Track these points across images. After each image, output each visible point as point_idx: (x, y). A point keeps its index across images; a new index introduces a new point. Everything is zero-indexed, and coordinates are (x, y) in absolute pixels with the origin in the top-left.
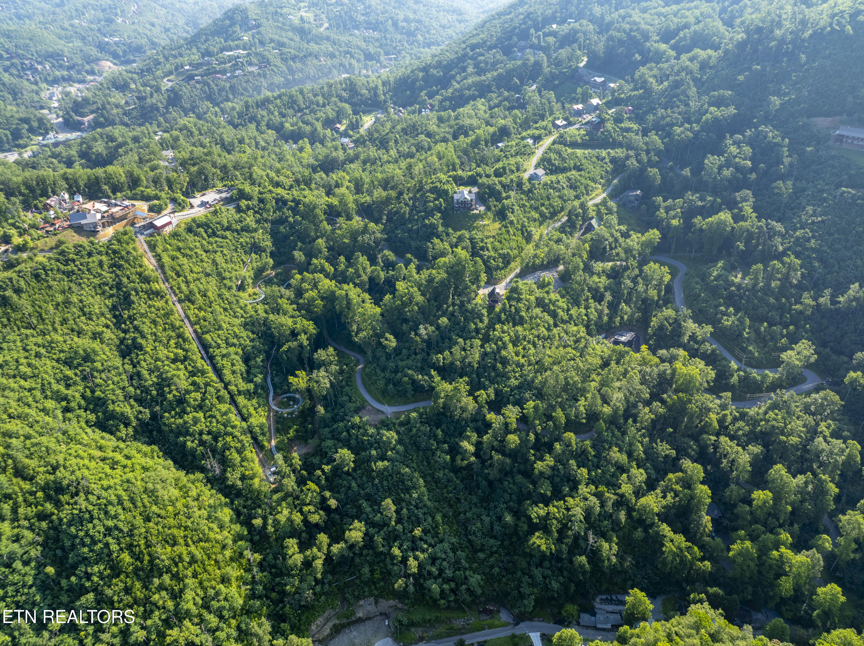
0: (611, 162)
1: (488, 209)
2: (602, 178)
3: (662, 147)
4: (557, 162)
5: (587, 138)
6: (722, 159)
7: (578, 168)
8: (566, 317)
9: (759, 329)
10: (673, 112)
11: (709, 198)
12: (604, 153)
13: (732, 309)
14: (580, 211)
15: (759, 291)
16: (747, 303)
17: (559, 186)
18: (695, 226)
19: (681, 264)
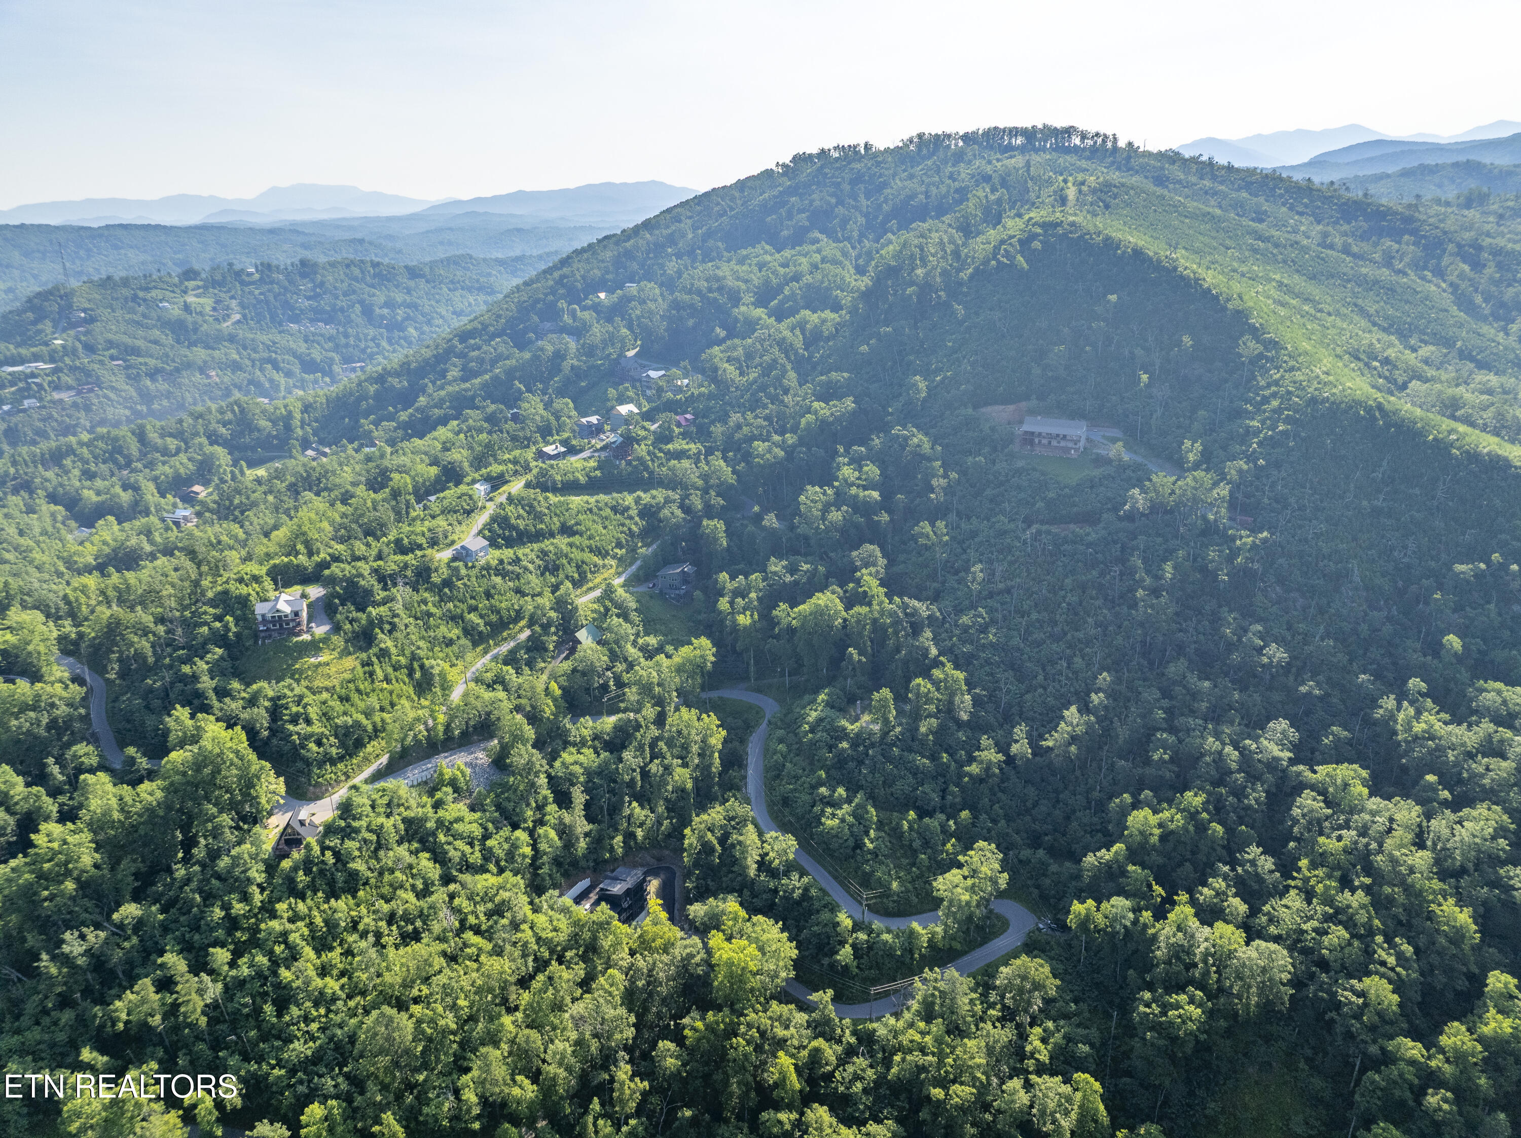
0: (641, 514)
1: (337, 628)
2: (619, 545)
3: (731, 479)
4: (521, 524)
5: (598, 473)
6: (830, 492)
7: (566, 530)
8: (476, 857)
9: (899, 826)
10: (756, 417)
11: (805, 567)
12: (628, 499)
13: (841, 791)
14: (553, 614)
15: (894, 745)
16: (872, 772)
17: (517, 569)
18: (778, 623)
19: (771, 701)
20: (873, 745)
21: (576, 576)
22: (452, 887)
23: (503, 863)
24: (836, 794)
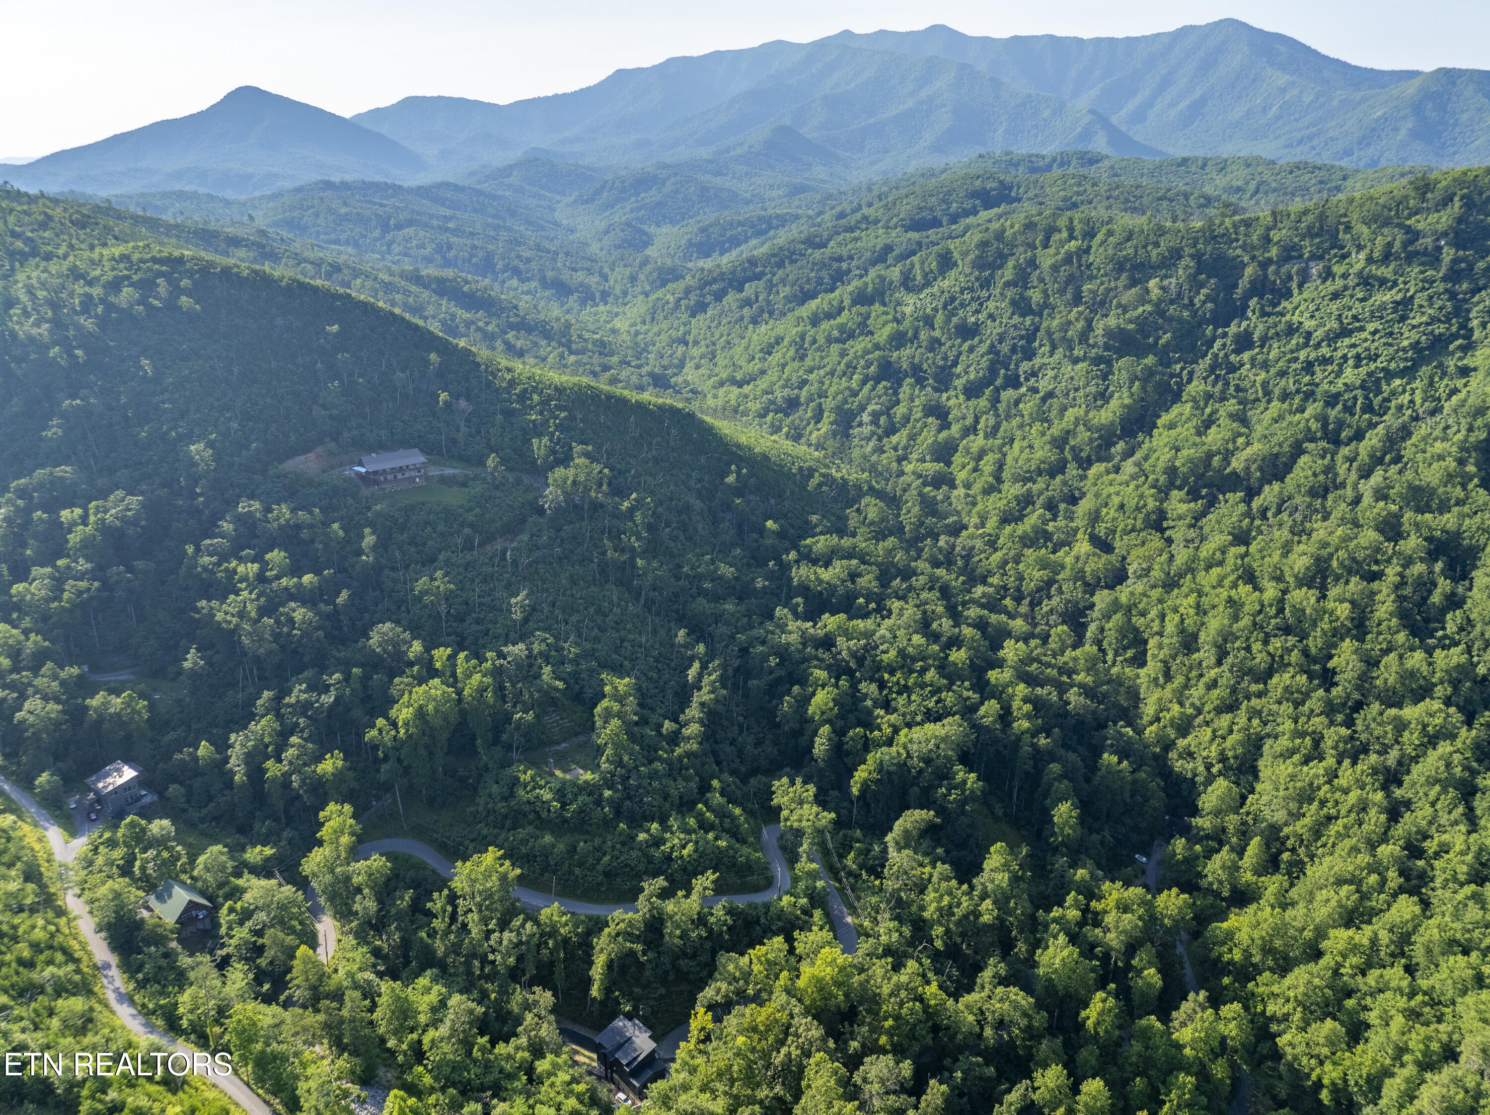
9: (709, 820)
13: (653, 827)
24: (653, 831)
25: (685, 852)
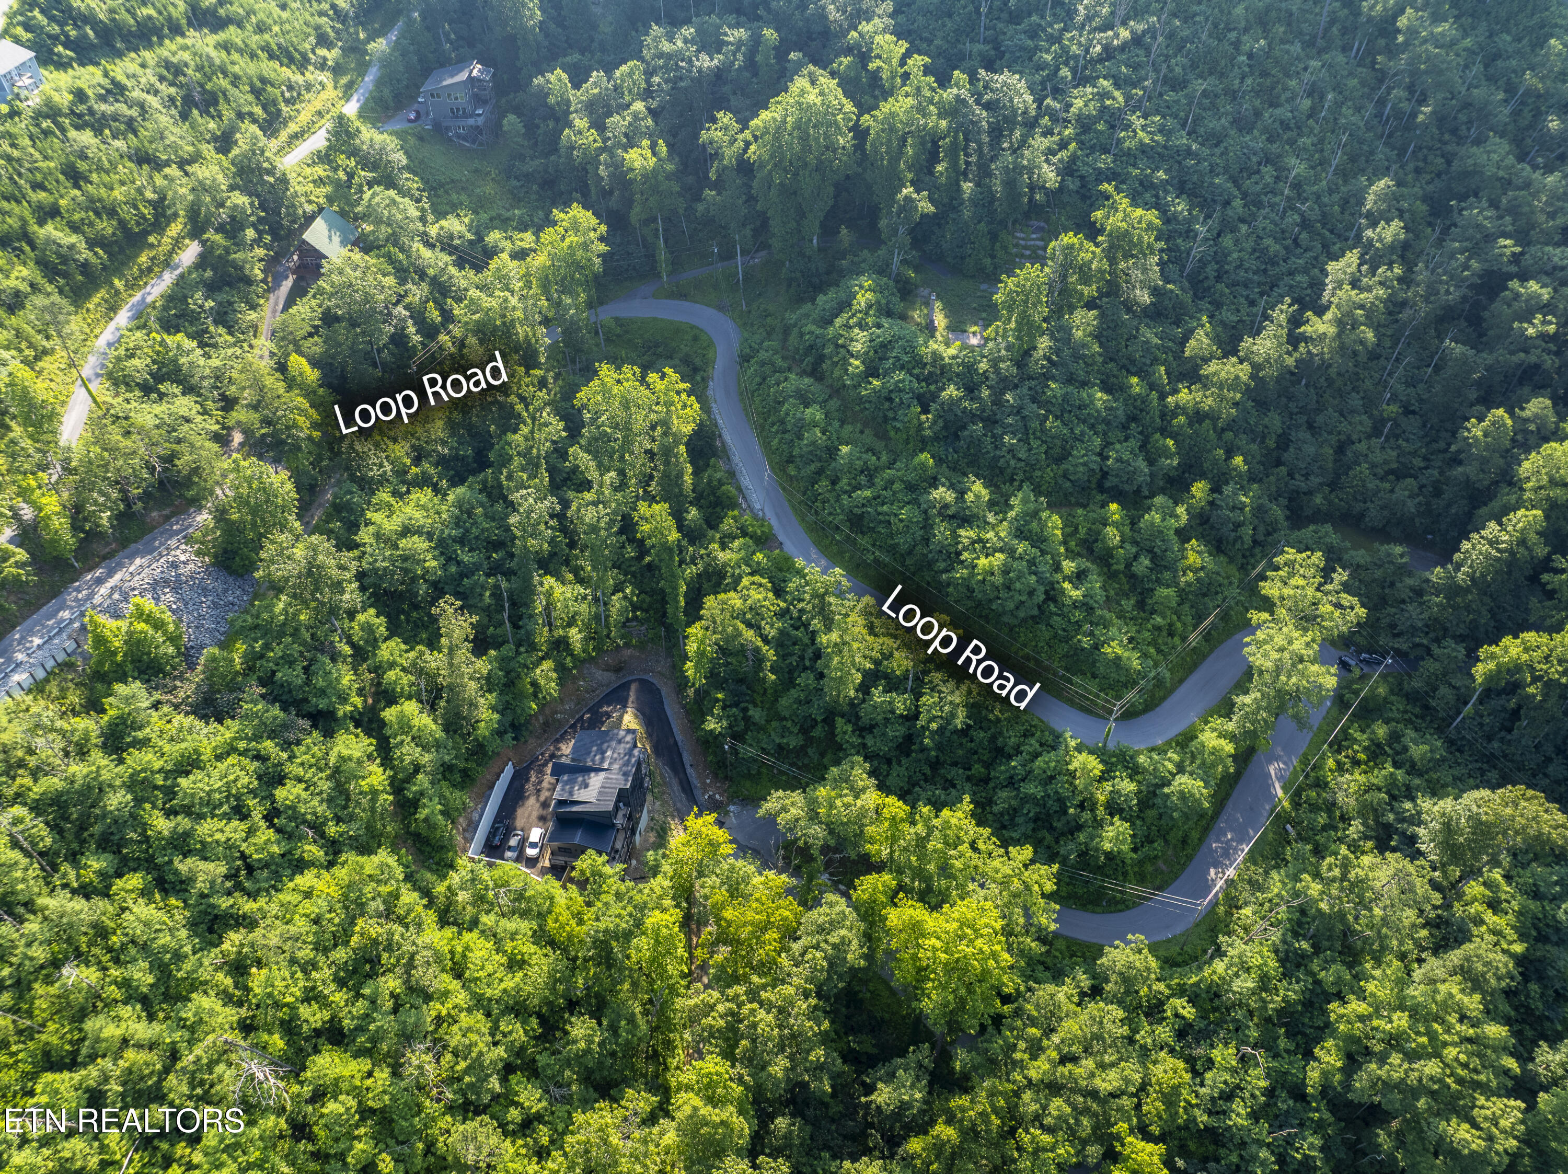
2: (323, 42)
7: (205, 17)
11: (733, 35)
13: (978, 490)
14: (240, 199)
15: (1047, 377)
16: (1024, 440)
17: (122, 108)
18: (717, 155)
19: (710, 312)
20: (1005, 384)
21: (258, 110)
22: (233, 940)
23: (332, 830)
24: (970, 497)
25: (983, 562)
